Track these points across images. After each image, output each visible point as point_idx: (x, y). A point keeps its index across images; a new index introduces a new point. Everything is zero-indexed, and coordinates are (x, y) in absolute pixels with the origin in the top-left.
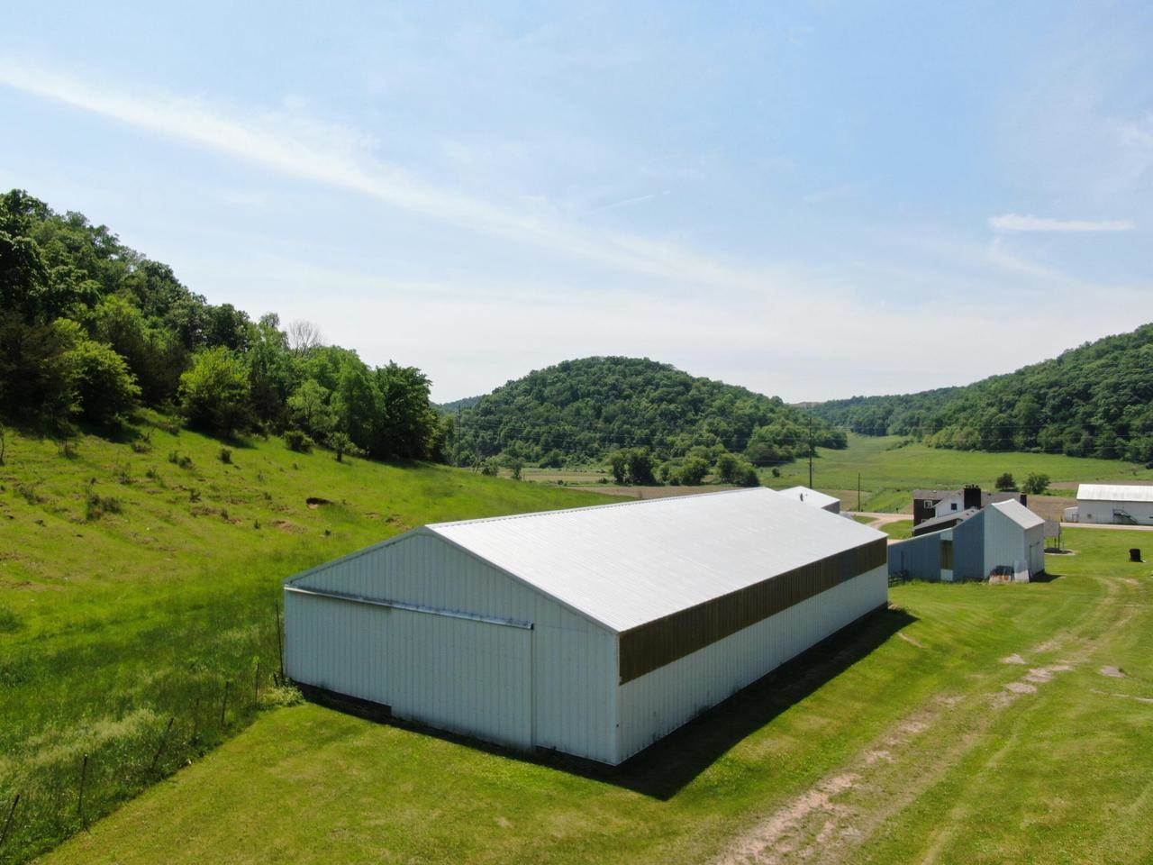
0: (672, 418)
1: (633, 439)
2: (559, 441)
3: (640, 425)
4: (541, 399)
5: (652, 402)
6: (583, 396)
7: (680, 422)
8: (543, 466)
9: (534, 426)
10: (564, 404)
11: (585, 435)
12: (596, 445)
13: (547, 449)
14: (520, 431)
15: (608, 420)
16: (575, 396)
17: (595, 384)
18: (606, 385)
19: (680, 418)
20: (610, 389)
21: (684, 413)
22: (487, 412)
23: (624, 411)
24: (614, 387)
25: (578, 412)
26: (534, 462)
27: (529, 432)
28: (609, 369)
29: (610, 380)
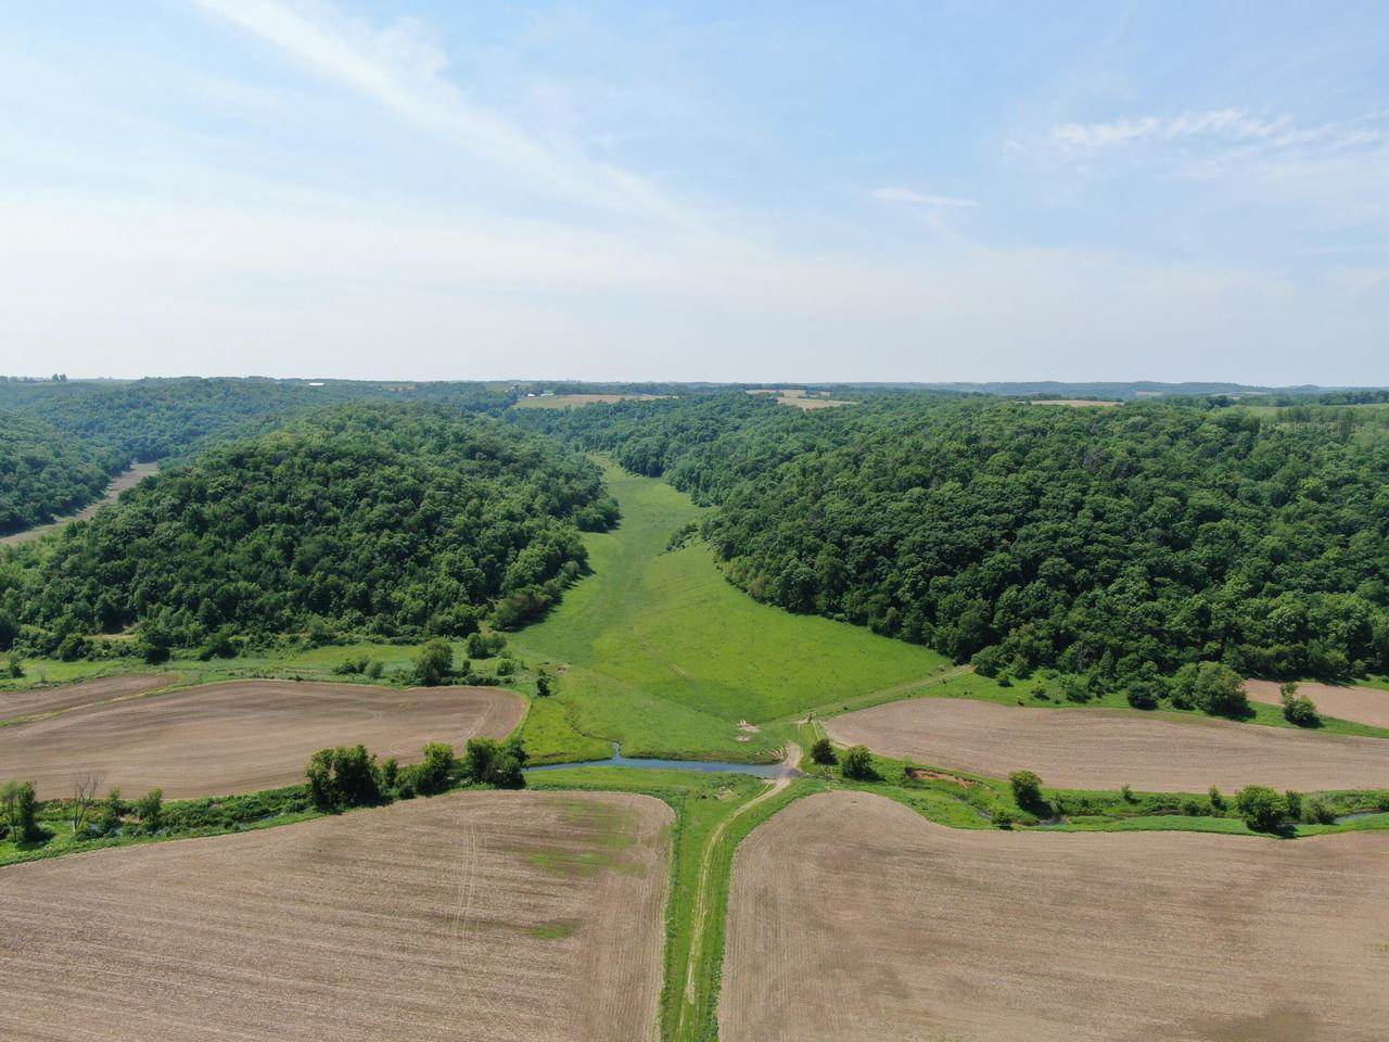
0: (396, 555)
1: (342, 597)
2: (228, 608)
3: (351, 577)
4: (200, 525)
5: (368, 529)
6: (266, 521)
7: (409, 563)
8: (205, 658)
9: (187, 580)
10: (236, 535)
11: (269, 597)
12: (287, 612)
13: (212, 622)
14: (167, 587)
15: (304, 569)
16: (252, 521)
17: (282, 498)
18: (298, 501)
19: (408, 556)
20: (305, 509)
21: (413, 548)
22: (111, 554)
23: (328, 549)
24: (311, 504)
25: (257, 555)
26: (191, 647)
27: (180, 593)
28: (303, 467)
29: (305, 490)
